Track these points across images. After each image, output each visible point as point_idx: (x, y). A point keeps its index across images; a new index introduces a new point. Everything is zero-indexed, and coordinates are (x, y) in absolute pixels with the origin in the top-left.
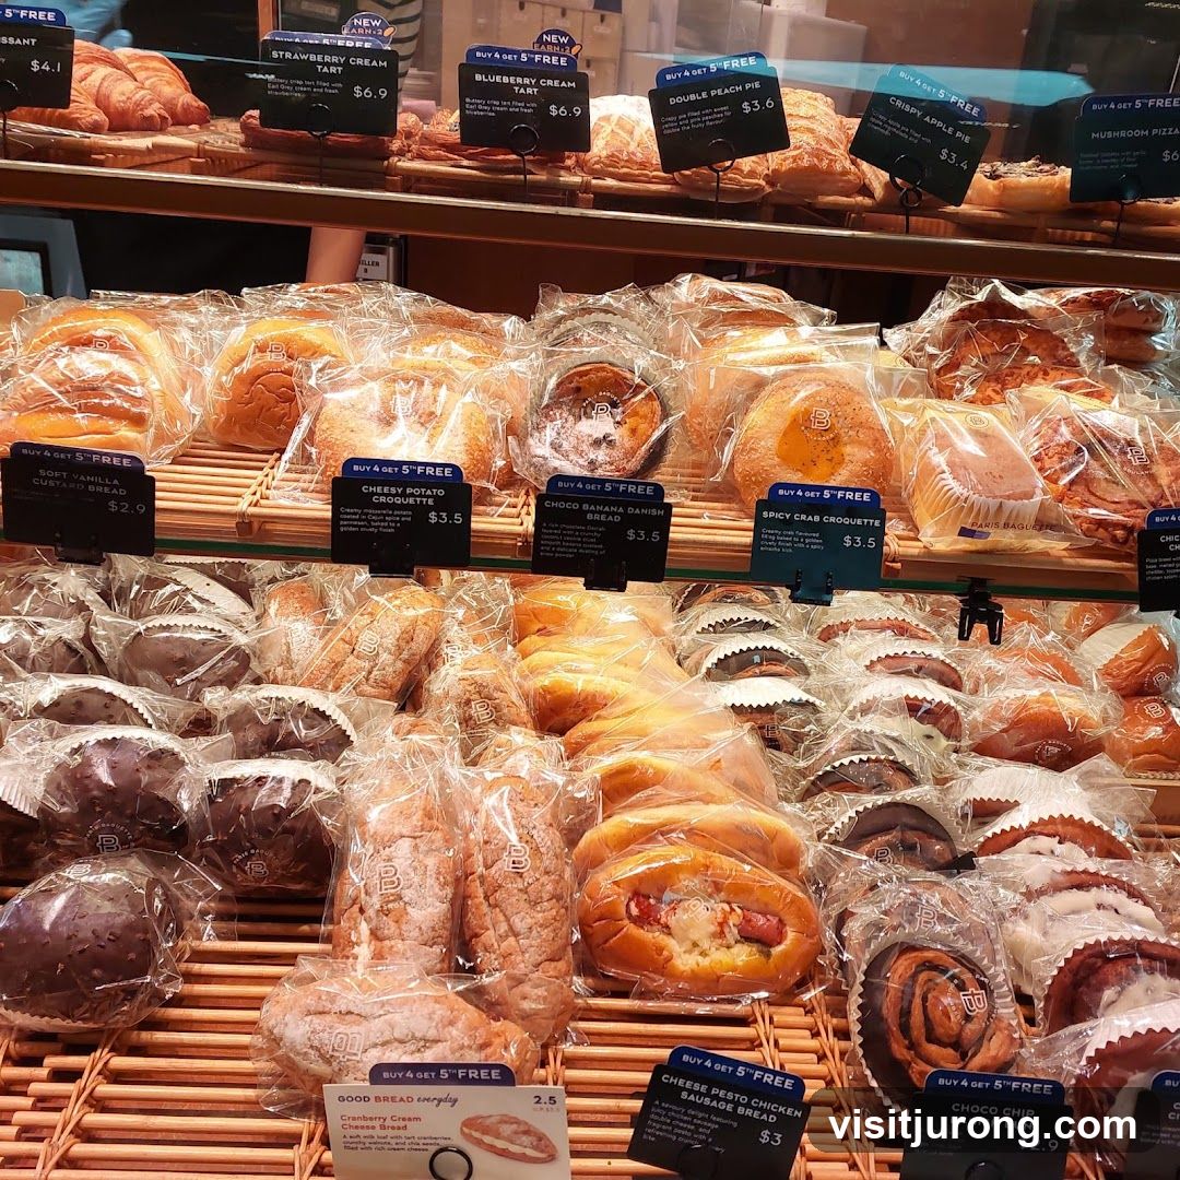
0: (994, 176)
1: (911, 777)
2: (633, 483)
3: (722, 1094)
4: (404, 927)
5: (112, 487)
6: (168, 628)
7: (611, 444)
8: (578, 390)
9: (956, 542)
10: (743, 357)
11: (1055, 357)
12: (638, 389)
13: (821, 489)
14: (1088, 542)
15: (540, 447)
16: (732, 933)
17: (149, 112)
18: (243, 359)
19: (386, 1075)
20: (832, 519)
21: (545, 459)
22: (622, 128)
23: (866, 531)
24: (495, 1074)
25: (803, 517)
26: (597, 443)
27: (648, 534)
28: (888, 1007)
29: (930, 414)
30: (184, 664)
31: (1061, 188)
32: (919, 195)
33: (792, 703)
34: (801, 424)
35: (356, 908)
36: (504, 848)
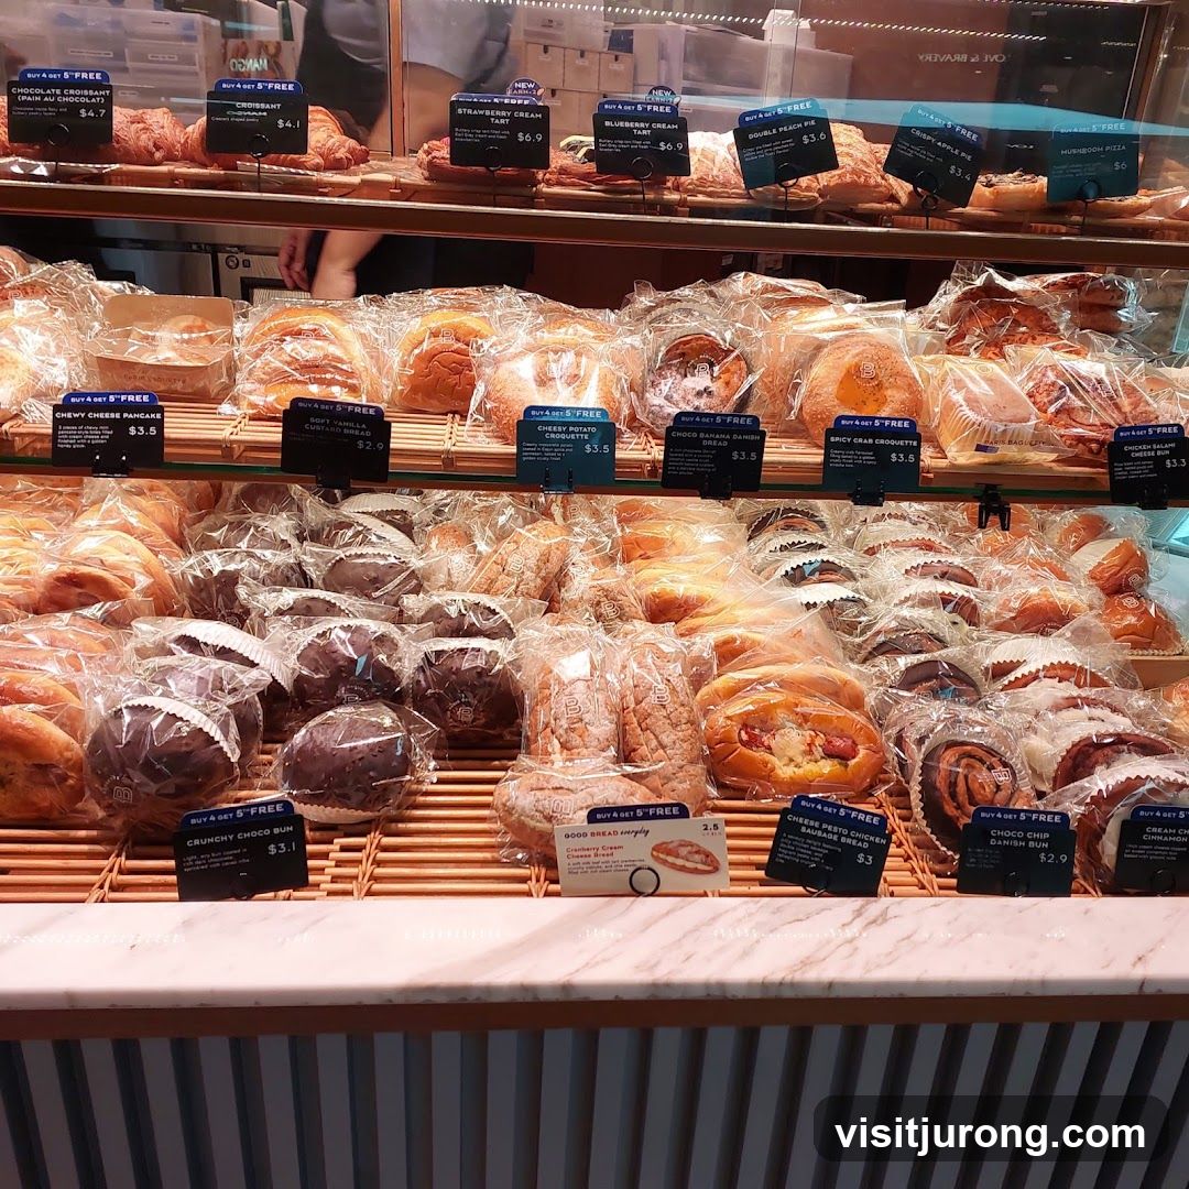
0: (989, 185)
1: (943, 643)
2: (737, 416)
3: (830, 828)
4: (586, 739)
5: (361, 430)
6: (361, 556)
7: (710, 394)
8: (683, 355)
9: (972, 457)
10: (806, 327)
11: (1040, 326)
12: (728, 352)
13: (873, 419)
14: (1070, 452)
15: (655, 399)
16: (818, 752)
17: (338, 155)
18: (421, 342)
19: (599, 816)
20: (882, 442)
21: (661, 407)
22: (706, 157)
23: (907, 450)
24: (675, 811)
25: (860, 440)
26: (699, 394)
27: (748, 455)
28: (941, 783)
29: (948, 365)
30: (377, 582)
31: (1040, 192)
32: (936, 201)
33: (847, 600)
34: (853, 375)
35: (549, 730)
36: (650, 689)
